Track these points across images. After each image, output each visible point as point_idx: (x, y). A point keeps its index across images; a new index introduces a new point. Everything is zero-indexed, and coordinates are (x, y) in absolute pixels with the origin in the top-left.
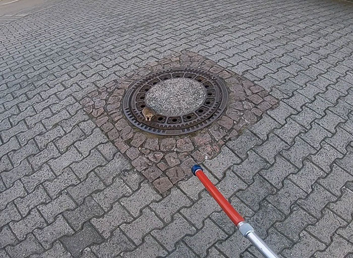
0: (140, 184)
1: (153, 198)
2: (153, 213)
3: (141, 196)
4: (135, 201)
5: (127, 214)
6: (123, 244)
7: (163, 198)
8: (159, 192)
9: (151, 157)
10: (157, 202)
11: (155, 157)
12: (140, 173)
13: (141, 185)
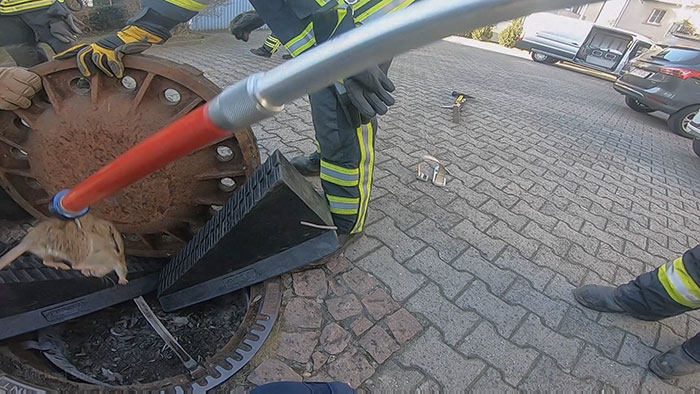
0: (406, 368)
1: (434, 340)
2: (467, 339)
3: (436, 363)
4: (450, 372)
5: (483, 379)
6: (548, 374)
7: (431, 324)
8: (420, 332)
9: (335, 350)
10: (442, 333)
11: (337, 341)
12: (380, 369)
13: (408, 365)
